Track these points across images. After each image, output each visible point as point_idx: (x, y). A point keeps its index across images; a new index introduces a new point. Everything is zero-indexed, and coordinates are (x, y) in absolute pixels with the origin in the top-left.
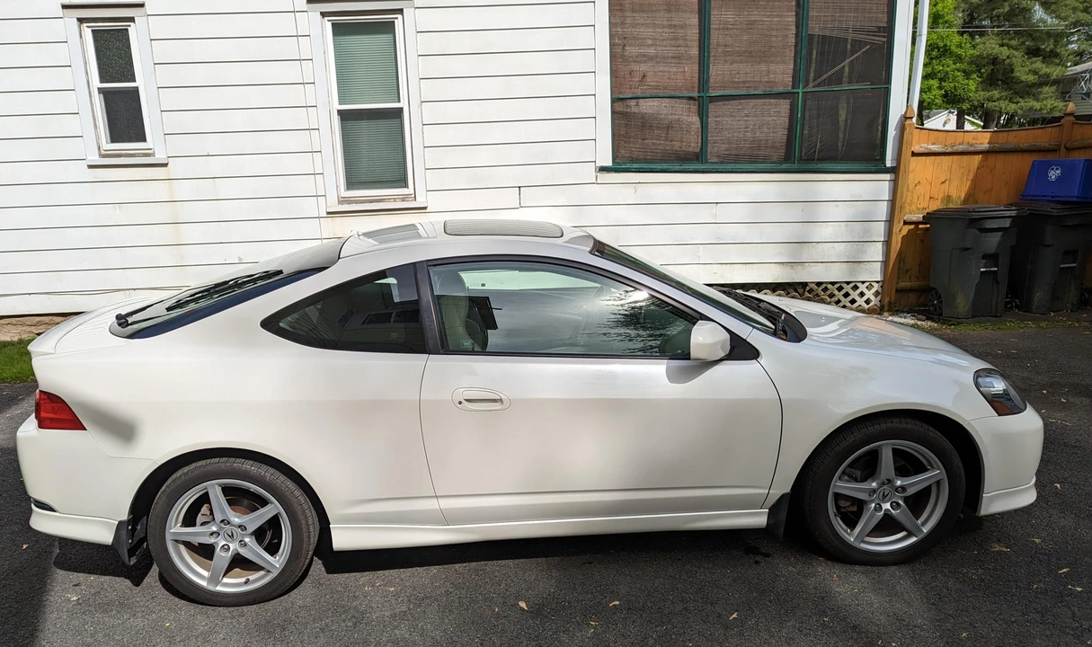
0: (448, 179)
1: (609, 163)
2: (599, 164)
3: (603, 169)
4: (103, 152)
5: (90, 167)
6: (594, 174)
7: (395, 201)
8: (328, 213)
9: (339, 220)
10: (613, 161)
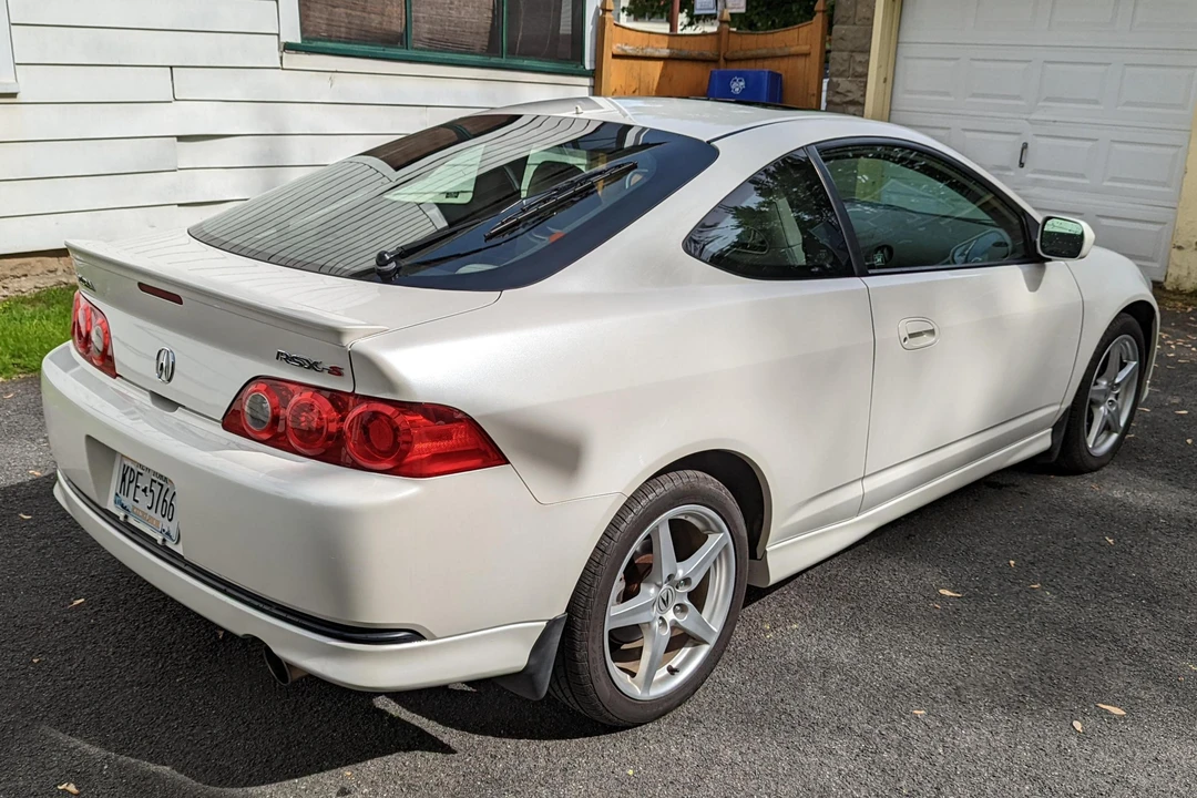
1: (296, 38)
2: (284, 39)
3: (288, 47)
6: (278, 54)
10: (303, 38)
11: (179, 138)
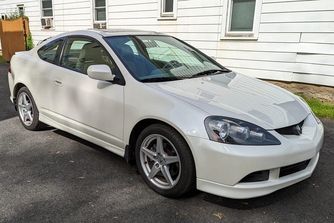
0: (269, 28)
4: (162, 15)
5: (158, 20)
7: (246, 36)
8: (221, 40)
9: (224, 43)
11: (298, 53)
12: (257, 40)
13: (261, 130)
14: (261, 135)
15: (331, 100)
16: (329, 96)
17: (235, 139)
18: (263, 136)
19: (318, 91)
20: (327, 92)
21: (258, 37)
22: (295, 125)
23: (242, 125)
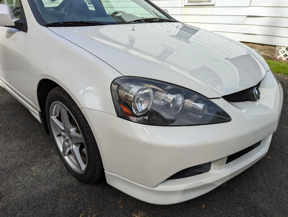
7: (205, 2)
8: (185, 6)
11: (248, 16)
12: (214, 5)
13: (202, 98)
14: (200, 106)
15: (272, 57)
16: (271, 53)
17: (166, 115)
18: (203, 109)
19: (262, 50)
20: (270, 50)
21: (215, 3)
22: (252, 88)
23: (172, 92)
